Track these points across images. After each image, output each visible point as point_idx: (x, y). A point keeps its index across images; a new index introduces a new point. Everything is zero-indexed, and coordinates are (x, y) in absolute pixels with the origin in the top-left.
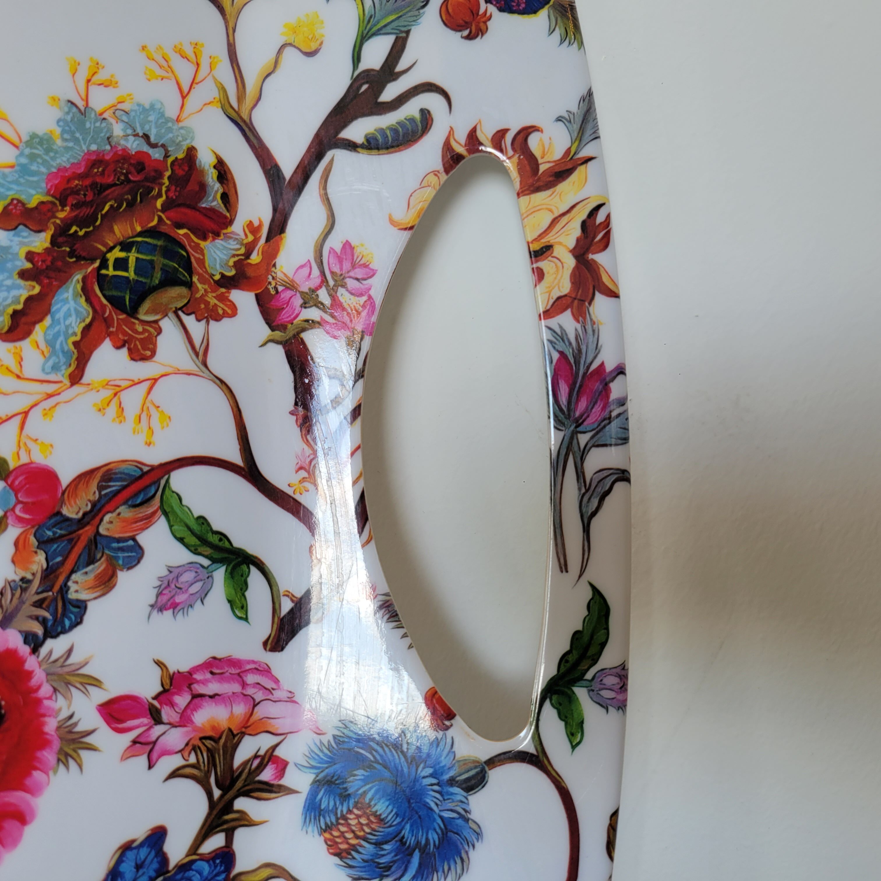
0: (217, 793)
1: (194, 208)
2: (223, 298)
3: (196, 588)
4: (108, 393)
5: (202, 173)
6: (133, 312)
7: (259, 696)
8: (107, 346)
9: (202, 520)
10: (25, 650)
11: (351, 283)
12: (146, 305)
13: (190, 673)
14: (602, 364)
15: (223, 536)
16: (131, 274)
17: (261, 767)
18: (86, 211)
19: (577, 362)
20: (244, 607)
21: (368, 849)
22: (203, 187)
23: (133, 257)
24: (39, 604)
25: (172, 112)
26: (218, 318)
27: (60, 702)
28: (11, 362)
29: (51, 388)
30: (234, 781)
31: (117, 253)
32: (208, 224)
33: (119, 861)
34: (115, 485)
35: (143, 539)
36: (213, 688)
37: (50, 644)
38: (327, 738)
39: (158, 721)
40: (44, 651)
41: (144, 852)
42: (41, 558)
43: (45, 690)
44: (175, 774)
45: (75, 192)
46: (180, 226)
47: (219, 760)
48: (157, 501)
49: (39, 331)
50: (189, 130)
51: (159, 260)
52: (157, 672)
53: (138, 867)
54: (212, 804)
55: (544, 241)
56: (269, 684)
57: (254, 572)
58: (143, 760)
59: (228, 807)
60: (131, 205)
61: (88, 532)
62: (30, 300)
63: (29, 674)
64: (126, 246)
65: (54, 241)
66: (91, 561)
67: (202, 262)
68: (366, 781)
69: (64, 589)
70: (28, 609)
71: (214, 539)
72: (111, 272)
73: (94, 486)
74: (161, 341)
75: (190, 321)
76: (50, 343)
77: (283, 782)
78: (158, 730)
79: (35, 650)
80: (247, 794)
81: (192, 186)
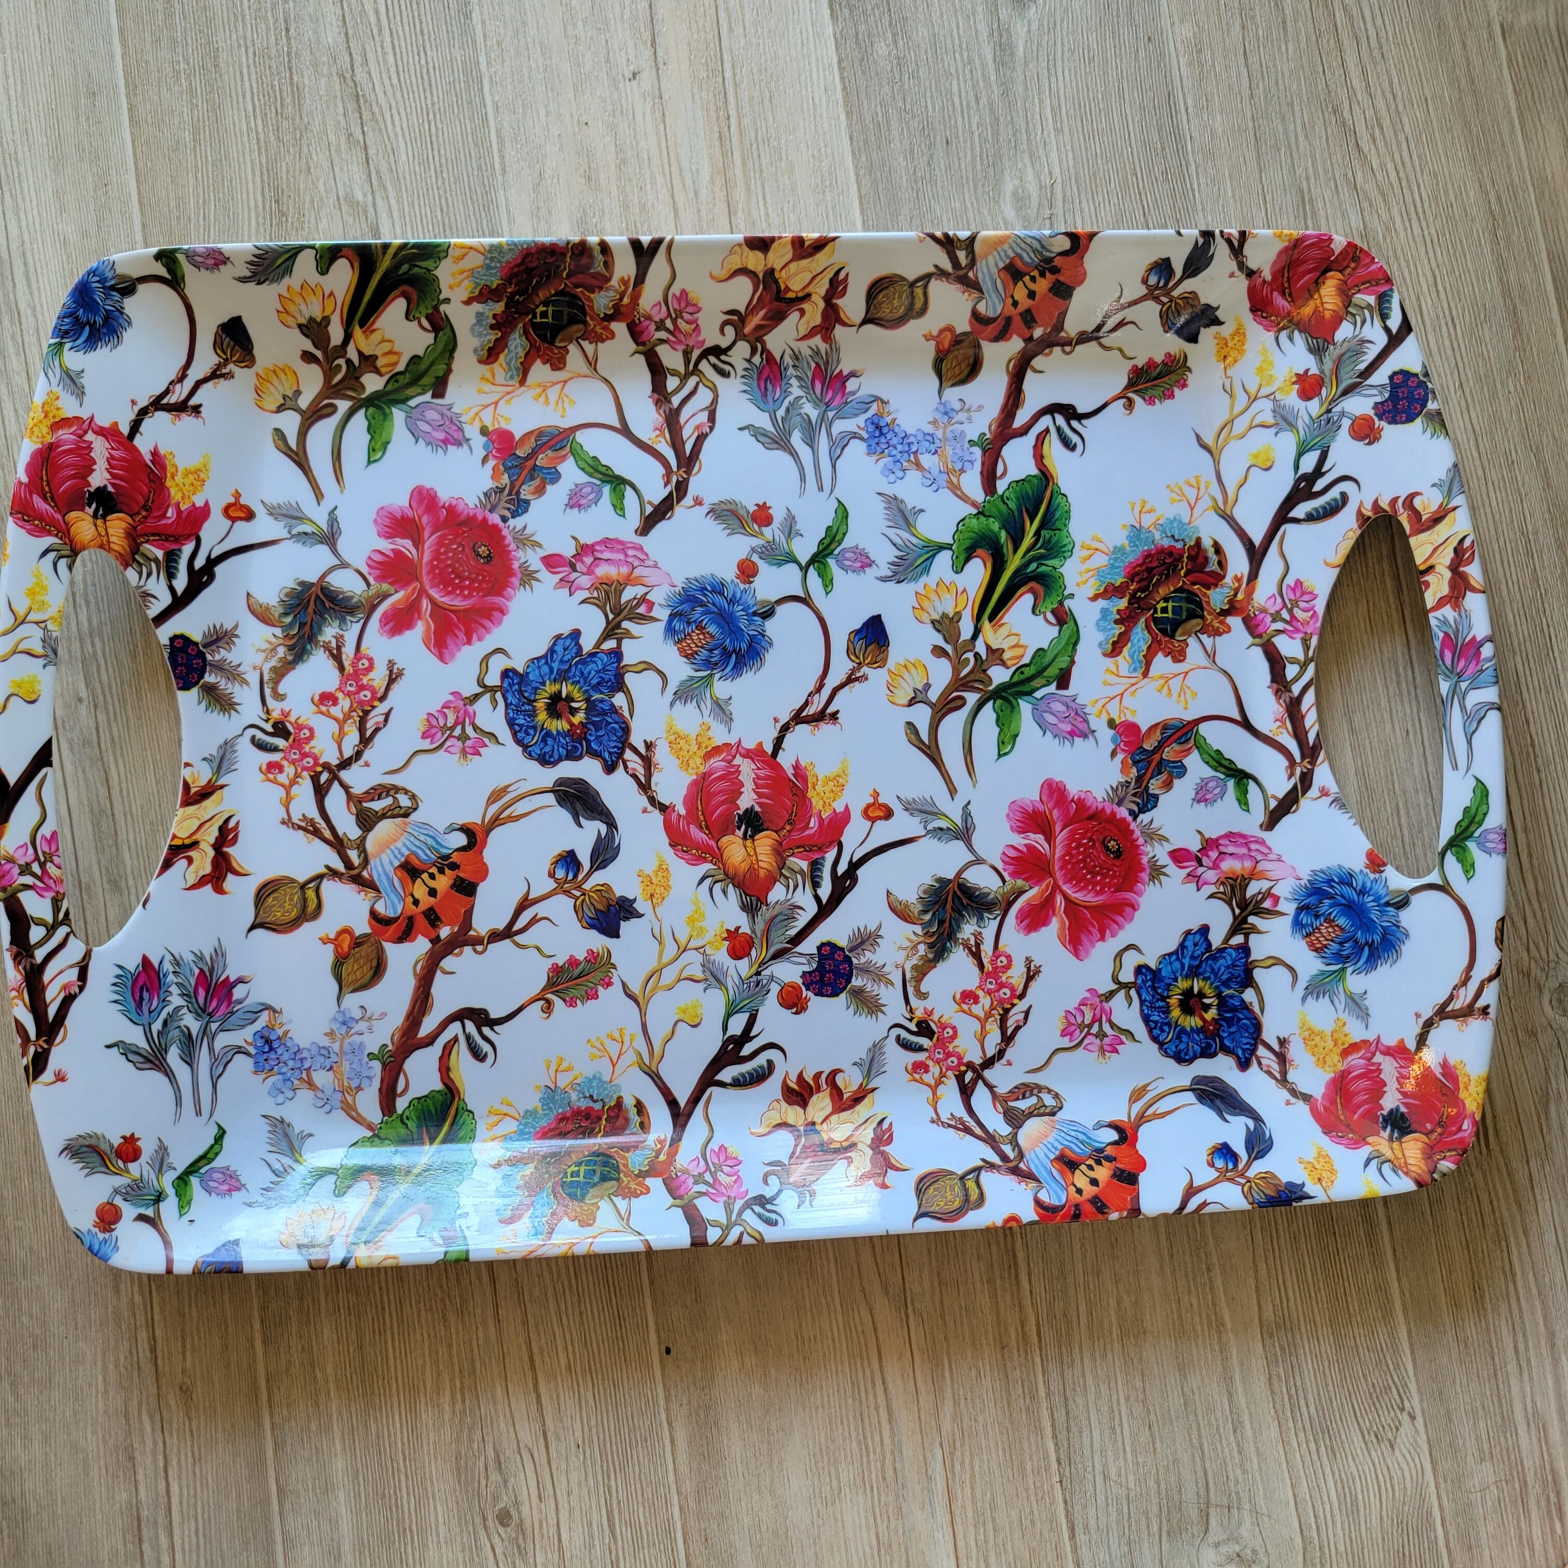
0: (1237, 911)
1: (1202, 572)
2: (1223, 623)
3: (1217, 791)
4: (1162, 682)
5: (1205, 551)
6: (1172, 636)
7: (1259, 857)
8: (1160, 656)
9: (1218, 752)
10: (1130, 819)
11: (1302, 604)
12: (1179, 631)
13: (1217, 839)
14: (1474, 637)
15: (1231, 762)
16: (1170, 615)
17: (1263, 900)
18: (1144, 584)
19: (1456, 637)
20: (1246, 804)
21: (1335, 947)
22: (1206, 559)
23: (1170, 605)
24: (1135, 795)
25: (1186, 520)
26: (1220, 634)
27: (1148, 848)
28: (1113, 668)
29: (1133, 681)
30: (1247, 905)
31: (1162, 604)
32: (1211, 580)
33: (1185, 940)
34: (1170, 732)
35: (1186, 762)
36: (1231, 849)
37: (1141, 816)
38: (1304, 882)
39: (1201, 865)
40: (1139, 820)
41: (1198, 937)
42: (1134, 770)
43: (1141, 841)
44: (1212, 896)
45: (1137, 574)
46: (1194, 584)
47: (1237, 892)
48: (1192, 742)
49: (1126, 651)
50: (1196, 528)
51: (1184, 605)
52: (1199, 837)
53: (1195, 945)
54: (1235, 918)
55: (1429, 563)
56: (1265, 851)
57: (1251, 783)
58: (1194, 885)
59: (1244, 921)
60: (1167, 576)
61: (1157, 757)
62: (1120, 635)
63: (1132, 832)
64: (1166, 600)
65: (1130, 603)
66: (1160, 773)
67: (1208, 603)
68: (1331, 906)
69: (1147, 788)
70: (1130, 797)
71: (1226, 763)
72: (1159, 615)
73: (1158, 732)
74: (1189, 651)
75: (1204, 637)
76: (1132, 657)
77: (1278, 908)
78: (1201, 870)
79: (1135, 819)
80: (1256, 914)
81: (1200, 560)
